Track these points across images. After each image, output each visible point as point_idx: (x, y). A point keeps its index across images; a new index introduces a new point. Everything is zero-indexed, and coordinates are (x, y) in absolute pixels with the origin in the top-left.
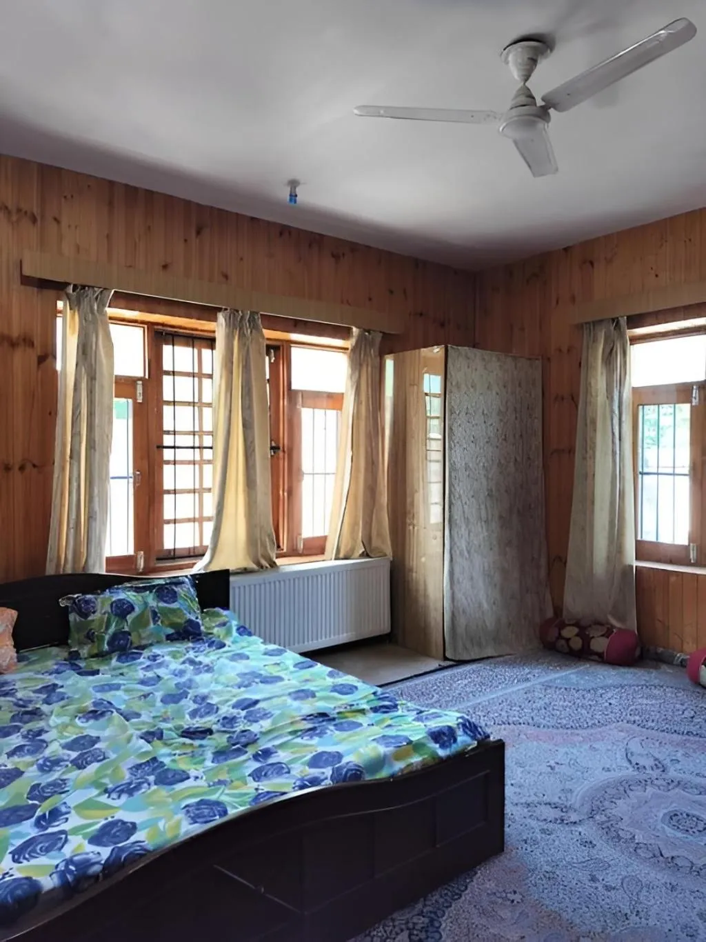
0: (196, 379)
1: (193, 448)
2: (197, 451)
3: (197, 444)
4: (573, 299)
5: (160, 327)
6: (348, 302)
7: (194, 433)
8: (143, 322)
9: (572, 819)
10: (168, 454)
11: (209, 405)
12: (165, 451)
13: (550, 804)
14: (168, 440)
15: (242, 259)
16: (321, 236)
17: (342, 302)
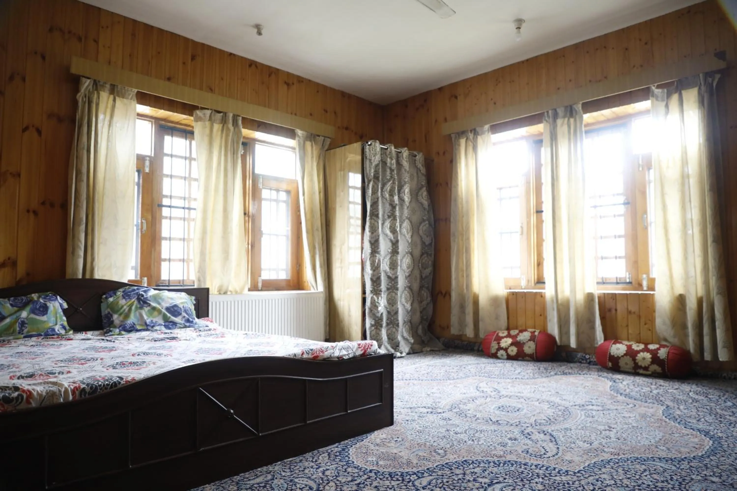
0: (188, 161)
1: (184, 208)
2: (187, 211)
3: (187, 206)
4: (446, 120)
5: (163, 122)
6: (296, 114)
7: (185, 199)
8: (151, 117)
9: (439, 412)
10: (165, 212)
11: (196, 180)
12: (164, 209)
13: (425, 407)
14: (165, 202)
15: (222, 79)
16: (278, 70)
17: (292, 114)
